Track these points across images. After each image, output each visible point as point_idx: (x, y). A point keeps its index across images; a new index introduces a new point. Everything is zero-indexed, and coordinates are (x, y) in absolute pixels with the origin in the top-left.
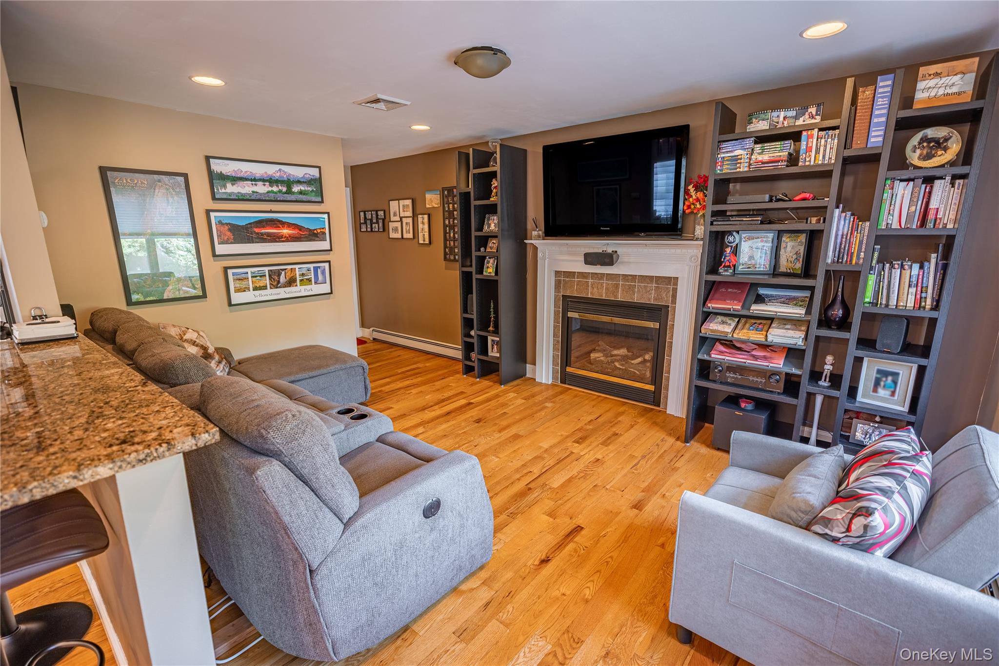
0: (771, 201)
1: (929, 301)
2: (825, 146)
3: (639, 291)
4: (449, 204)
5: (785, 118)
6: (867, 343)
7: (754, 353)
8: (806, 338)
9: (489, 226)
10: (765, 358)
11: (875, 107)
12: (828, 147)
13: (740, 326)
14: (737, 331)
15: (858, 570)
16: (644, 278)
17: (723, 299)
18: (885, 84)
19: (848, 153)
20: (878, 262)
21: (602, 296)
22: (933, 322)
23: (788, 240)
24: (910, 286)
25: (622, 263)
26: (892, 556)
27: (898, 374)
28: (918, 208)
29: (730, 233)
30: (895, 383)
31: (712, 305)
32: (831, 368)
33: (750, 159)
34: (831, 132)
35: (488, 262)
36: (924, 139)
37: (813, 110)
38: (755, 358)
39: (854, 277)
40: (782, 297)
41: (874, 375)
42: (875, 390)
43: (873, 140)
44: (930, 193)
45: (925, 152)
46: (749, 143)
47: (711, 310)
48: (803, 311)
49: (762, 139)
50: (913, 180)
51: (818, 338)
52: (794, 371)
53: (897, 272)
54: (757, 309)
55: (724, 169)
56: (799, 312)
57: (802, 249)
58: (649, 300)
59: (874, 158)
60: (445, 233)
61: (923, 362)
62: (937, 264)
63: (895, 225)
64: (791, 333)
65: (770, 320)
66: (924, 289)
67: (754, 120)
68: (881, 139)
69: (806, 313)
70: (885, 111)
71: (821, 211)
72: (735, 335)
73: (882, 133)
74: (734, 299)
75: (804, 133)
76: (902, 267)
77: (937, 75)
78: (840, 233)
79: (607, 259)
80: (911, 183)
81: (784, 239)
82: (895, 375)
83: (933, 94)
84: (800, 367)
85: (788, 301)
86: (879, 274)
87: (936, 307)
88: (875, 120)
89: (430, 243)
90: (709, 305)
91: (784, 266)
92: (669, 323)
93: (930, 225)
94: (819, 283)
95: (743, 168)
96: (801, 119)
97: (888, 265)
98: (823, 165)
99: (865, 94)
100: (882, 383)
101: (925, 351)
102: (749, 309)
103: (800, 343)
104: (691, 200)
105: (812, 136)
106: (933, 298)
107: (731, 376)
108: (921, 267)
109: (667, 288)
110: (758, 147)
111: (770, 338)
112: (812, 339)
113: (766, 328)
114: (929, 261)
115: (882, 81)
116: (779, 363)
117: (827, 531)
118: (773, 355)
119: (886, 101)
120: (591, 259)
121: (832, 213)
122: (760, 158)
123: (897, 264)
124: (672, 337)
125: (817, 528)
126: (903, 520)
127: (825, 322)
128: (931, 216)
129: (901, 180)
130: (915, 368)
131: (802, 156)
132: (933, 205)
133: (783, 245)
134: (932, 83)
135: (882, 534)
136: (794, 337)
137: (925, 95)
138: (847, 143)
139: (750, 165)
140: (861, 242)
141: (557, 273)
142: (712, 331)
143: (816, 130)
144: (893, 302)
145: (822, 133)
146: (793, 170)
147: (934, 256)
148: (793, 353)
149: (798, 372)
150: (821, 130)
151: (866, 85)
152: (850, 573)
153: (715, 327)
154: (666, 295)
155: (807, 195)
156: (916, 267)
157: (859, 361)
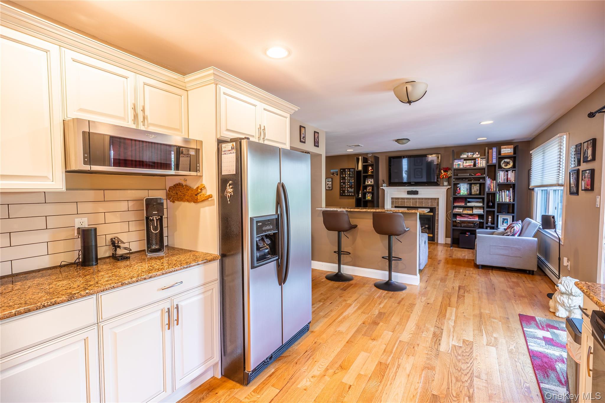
0: (470, 175)
1: (512, 200)
2: (483, 162)
3: (425, 203)
4: (343, 174)
5: (470, 155)
6: (500, 212)
7: (469, 217)
8: (484, 212)
9: (368, 182)
10: (473, 218)
11: (493, 154)
12: (483, 163)
13: (464, 210)
14: (464, 211)
15: (514, 238)
16: (426, 199)
17: (459, 202)
18: (495, 150)
19: (488, 164)
20: (498, 191)
21: (411, 205)
22: (513, 205)
23: (474, 186)
24: (507, 196)
25: (420, 194)
26: (519, 236)
27: (508, 219)
28: (506, 177)
29: (458, 184)
30: (507, 221)
31: (456, 204)
32: (491, 219)
33: (463, 165)
34: (483, 159)
35: (368, 195)
36: (504, 162)
37: (477, 153)
38: (470, 218)
39: (494, 195)
40: (475, 201)
41: (502, 220)
42: (503, 224)
43: (494, 162)
44: (508, 174)
45: (505, 165)
46: (462, 160)
47: (455, 206)
48: (482, 204)
49: (465, 160)
50: (503, 171)
51: (487, 211)
52: (481, 221)
53: (503, 193)
54: (469, 204)
55: (456, 167)
56: (481, 204)
57: (478, 188)
58: (429, 206)
59: (495, 166)
60: (341, 185)
61: (513, 215)
62: (512, 191)
63: (501, 182)
64: (479, 210)
65: (472, 208)
66: (510, 197)
67: (462, 155)
68: (495, 161)
69: (483, 205)
70: (495, 155)
71: (484, 178)
72: (464, 212)
73: (495, 160)
74: (462, 202)
75: (477, 159)
76: (504, 192)
77: (505, 148)
78: (488, 184)
79: (416, 193)
80: (503, 172)
81: (472, 185)
82: (507, 219)
83: (505, 152)
84: (483, 219)
85: (477, 202)
86: (499, 194)
87: (514, 201)
88: (494, 157)
89: (332, 189)
90: (455, 204)
91: (473, 193)
92: (436, 213)
93: (509, 181)
94: (485, 196)
95: (461, 167)
96: (475, 155)
97: (501, 192)
98: (482, 167)
99: (490, 151)
100: (504, 222)
101: (513, 212)
102: (467, 205)
103: (482, 213)
104: (442, 174)
105: (479, 160)
106: (513, 199)
107: (463, 225)
108: (509, 192)
109: (435, 202)
110: (465, 162)
111: (474, 212)
112: (485, 212)
113: (472, 210)
114: (510, 190)
115: (494, 149)
116: (477, 219)
117: (507, 234)
118: (475, 217)
119: (495, 153)
120: (409, 193)
121: (486, 178)
122: (466, 164)
123: (503, 191)
124: (438, 217)
125: (505, 235)
126: (519, 228)
127: (488, 207)
128: (509, 180)
129: (501, 171)
130: (511, 216)
131: (477, 165)
132: (509, 177)
133: (472, 187)
134: (505, 150)
135: (516, 231)
136: (481, 212)
137: (503, 152)
138: (487, 162)
139: (463, 166)
140: (494, 186)
141: (392, 198)
142: (457, 212)
143: (480, 159)
144: (504, 201)
145: (481, 159)
146: (475, 168)
147: (511, 189)
148: (480, 216)
149: (483, 221)
150: (481, 158)
151: (490, 149)
152: (513, 239)
153: (457, 210)
154: (435, 204)
155: (479, 174)
156: (508, 192)
157: (498, 216)
